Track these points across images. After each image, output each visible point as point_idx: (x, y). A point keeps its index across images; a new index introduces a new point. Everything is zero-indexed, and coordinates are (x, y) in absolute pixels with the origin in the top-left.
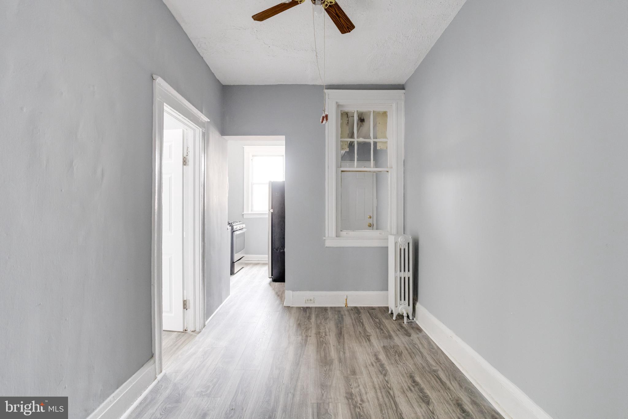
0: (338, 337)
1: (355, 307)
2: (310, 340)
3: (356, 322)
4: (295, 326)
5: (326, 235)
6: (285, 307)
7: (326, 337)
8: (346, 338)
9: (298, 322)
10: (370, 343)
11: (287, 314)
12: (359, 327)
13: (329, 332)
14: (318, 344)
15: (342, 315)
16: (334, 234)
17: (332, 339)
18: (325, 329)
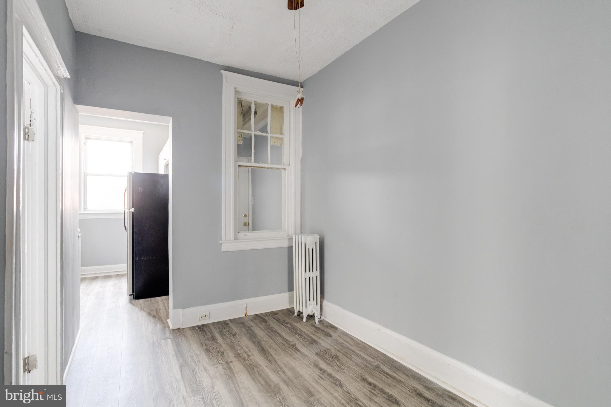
0: (264, 355)
1: (257, 315)
2: (234, 366)
3: (269, 332)
4: (203, 353)
5: (223, 238)
6: (173, 330)
7: (250, 358)
8: (272, 354)
9: (205, 348)
10: (301, 353)
11: (182, 339)
12: (276, 337)
13: (250, 351)
14: (247, 369)
15: (249, 327)
16: (232, 237)
17: (257, 358)
18: (242, 348)
